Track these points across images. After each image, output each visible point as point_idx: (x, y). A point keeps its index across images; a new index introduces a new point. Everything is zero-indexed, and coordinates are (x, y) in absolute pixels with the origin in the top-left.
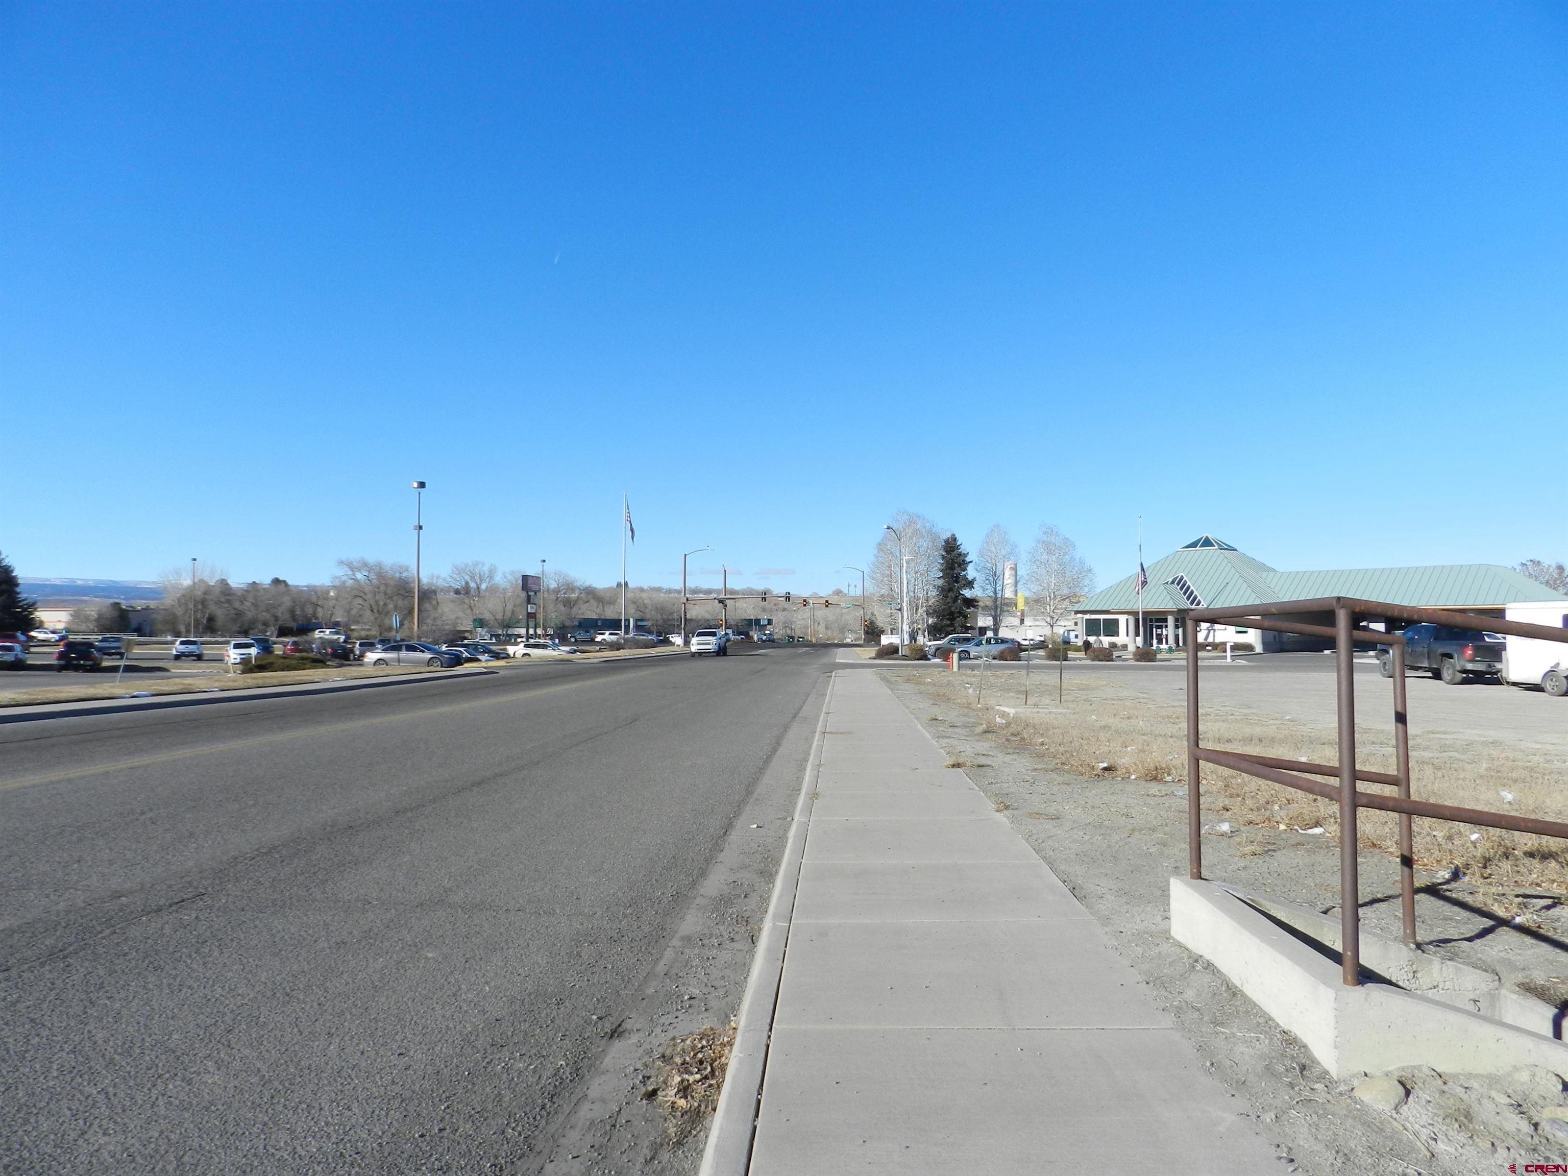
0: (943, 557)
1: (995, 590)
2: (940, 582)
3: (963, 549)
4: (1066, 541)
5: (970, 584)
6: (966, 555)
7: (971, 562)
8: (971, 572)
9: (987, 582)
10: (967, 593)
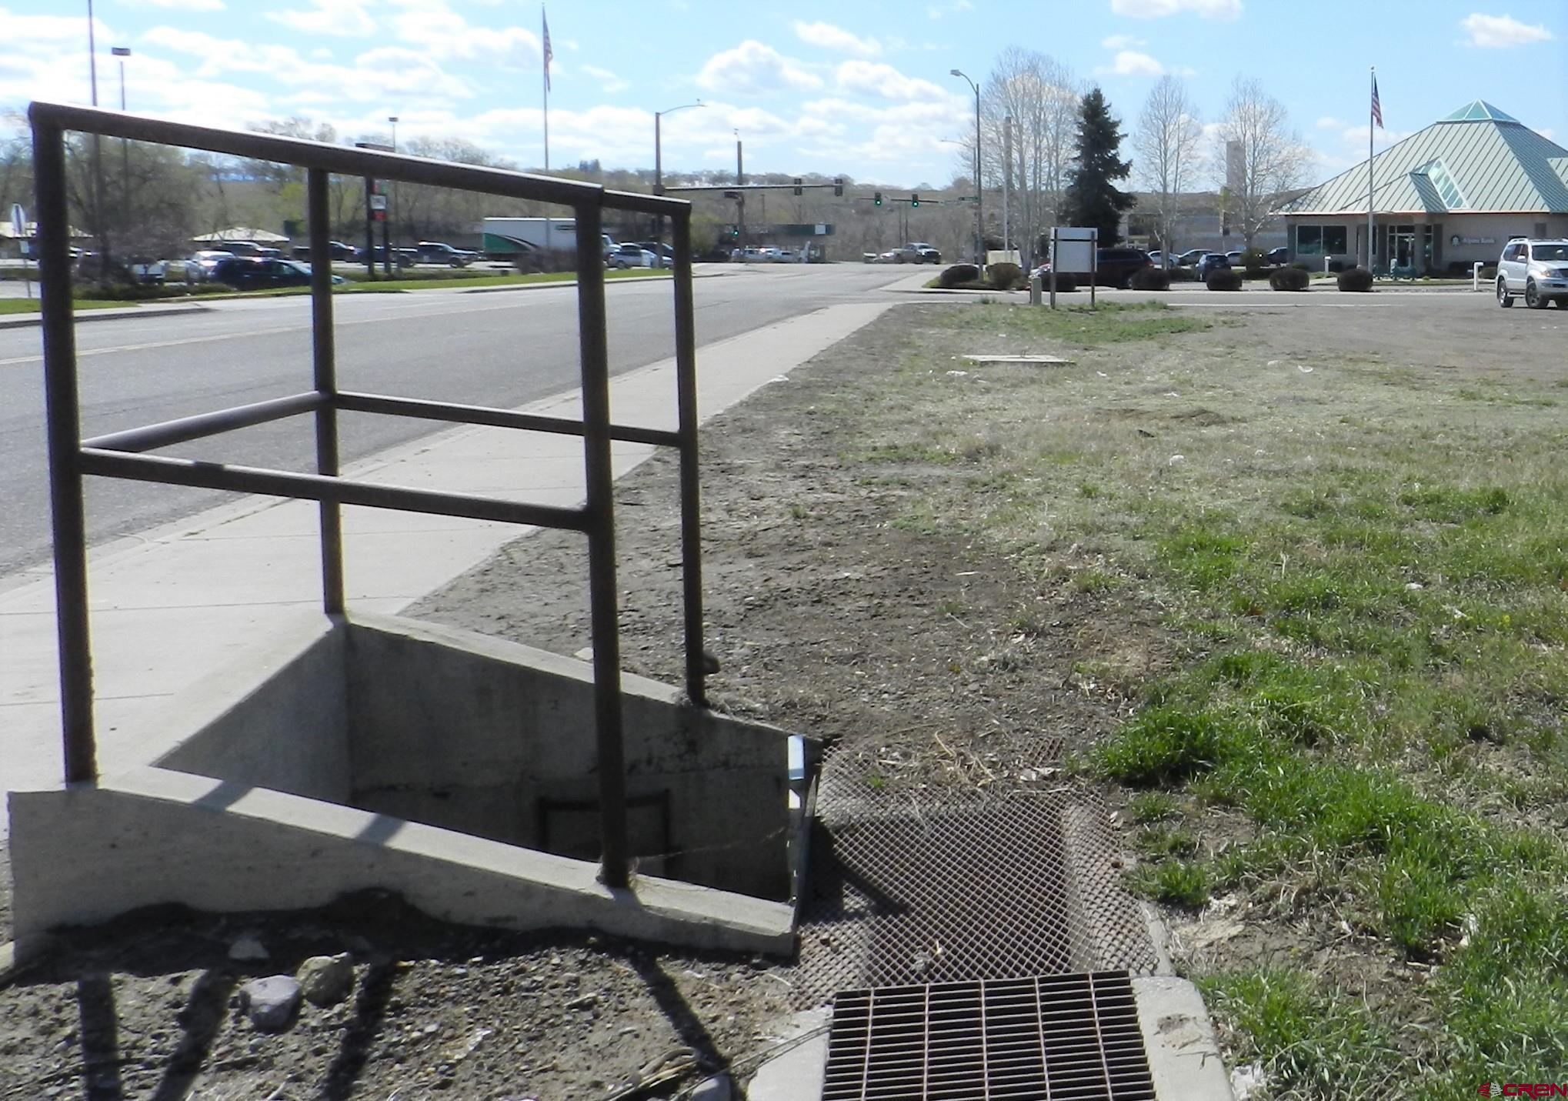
0: (1082, 127)
1: (1165, 179)
2: (1076, 167)
3: (1112, 115)
4: (1272, 105)
5: (1123, 171)
6: (1115, 124)
7: (1126, 135)
8: (1124, 152)
9: (1152, 166)
10: (1119, 185)
